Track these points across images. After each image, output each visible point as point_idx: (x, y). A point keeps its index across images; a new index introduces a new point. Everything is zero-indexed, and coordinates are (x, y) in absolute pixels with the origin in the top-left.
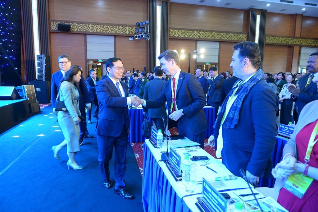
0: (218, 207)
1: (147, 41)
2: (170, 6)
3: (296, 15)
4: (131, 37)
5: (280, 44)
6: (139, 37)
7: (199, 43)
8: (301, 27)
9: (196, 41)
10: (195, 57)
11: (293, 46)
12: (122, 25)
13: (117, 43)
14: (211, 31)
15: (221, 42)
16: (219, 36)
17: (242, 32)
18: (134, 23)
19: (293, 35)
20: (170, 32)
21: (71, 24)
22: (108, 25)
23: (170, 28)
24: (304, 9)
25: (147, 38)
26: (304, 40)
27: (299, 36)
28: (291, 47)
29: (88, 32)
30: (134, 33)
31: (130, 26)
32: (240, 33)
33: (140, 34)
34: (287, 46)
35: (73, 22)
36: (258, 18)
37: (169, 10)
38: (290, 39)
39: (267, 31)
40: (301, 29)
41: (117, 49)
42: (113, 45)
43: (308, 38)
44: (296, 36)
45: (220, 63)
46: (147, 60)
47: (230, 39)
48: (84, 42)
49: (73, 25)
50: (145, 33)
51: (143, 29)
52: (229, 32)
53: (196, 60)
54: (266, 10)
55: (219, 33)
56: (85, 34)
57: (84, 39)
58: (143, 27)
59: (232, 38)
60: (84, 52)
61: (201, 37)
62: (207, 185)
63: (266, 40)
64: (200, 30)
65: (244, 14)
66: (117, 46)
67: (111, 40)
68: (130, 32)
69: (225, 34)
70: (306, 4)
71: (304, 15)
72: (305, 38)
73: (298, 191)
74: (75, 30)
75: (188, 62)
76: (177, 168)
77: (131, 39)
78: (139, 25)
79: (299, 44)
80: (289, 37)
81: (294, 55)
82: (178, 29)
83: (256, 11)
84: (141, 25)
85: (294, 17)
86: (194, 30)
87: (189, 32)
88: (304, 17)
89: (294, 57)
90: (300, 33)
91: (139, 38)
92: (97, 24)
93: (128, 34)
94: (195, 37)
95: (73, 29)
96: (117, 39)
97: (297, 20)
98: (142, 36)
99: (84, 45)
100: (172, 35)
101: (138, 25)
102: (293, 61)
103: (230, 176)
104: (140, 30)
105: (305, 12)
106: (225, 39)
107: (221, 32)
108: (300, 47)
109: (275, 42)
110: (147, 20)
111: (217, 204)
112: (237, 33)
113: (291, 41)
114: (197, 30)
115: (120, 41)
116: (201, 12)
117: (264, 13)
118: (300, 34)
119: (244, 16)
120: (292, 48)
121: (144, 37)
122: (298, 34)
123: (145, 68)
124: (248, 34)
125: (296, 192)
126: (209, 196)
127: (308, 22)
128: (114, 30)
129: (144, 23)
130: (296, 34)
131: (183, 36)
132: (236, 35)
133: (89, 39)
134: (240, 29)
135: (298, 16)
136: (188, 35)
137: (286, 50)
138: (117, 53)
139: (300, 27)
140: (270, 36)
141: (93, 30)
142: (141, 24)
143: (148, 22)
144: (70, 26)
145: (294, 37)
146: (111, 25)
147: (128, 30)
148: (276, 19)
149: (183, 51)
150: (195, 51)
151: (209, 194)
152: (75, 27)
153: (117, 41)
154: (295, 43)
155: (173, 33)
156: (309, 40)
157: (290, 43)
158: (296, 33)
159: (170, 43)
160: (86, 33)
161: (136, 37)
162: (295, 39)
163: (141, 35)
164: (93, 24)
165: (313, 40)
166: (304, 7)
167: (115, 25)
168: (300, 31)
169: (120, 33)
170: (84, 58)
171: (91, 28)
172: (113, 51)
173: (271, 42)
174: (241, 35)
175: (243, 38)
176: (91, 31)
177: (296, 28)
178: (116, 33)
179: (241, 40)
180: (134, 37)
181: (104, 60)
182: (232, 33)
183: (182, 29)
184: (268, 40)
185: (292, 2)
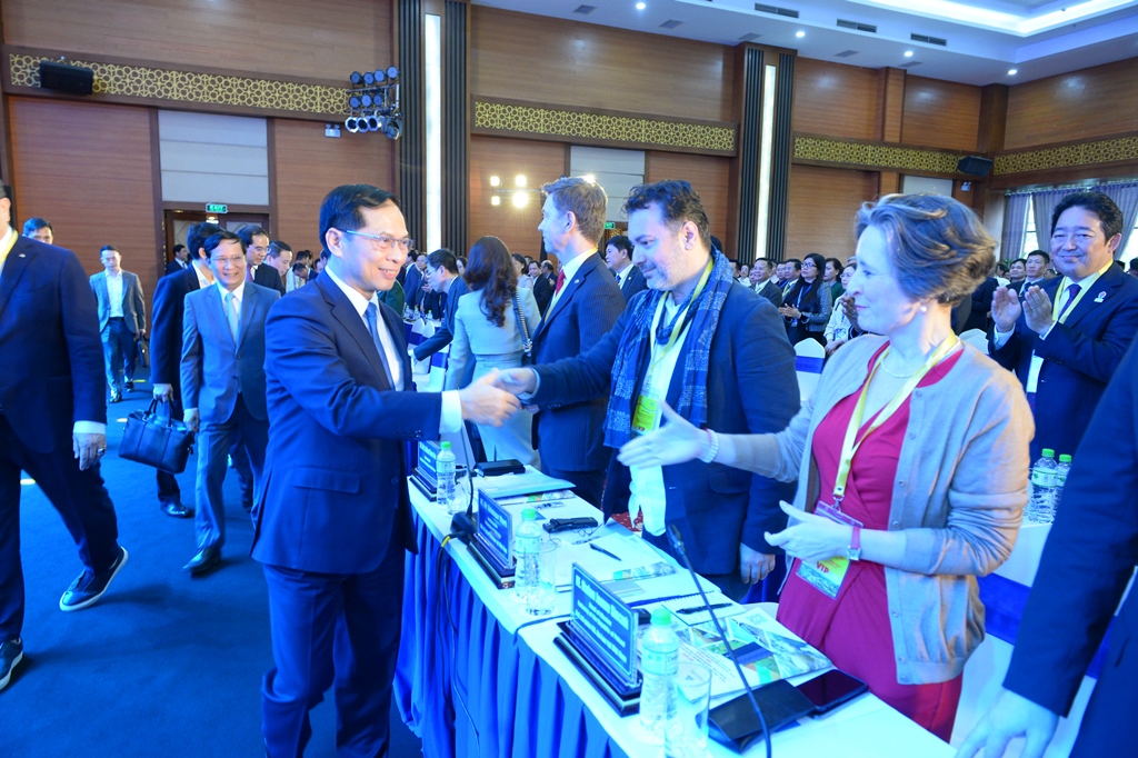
0: (613, 634)
1: (393, 141)
2: (472, 18)
3: (888, 68)
4: (333, 124)
5: (837, 166)
6: (362, 124)
7: (576, 154)
8: (903, 111)
9: (567, 145)
11: (879, 172)
12: (299, 80)
13: (278, 145)
14: (617, 112)
15: (650, 152)
16: (644, 132)
17: (718, 120)
18: (346, 76)
19: (879, 136)
20: (473, 110)
21: (96, 68)
22: (242, 75)
23: (474, 99)
24: (909, 54)
25: (392, 129)
26: (912, 152)
27: (897, 140)
28: (871, 174)
29: (165, 99)
30: (341, 110)
31: (326, 83)
32: (713, 124)
33: (367, 113)
34: (858, 170)
35: (102, 60)
36: (770, 74)
37: (469, 34)
38: (870, 148)
39: (799, 120)
40: (902, 119)
41: (280, 168)
42: (264, 153)
43: (922, 148)
44: (887, 139)
47: (681, 143)
48: (148, 139)
49: (103, 71)
50: (385, 113)
51: (377, 98)
52: (677, 121)
54: (795, 51)
55: (643, 123)
56: (153, 108)
57: (148, 125)
58: (378, 91)
59: (685, 140)
60: (148, 174)
61: (584, 134)
62: (583, 582)
63: (794, 151)
64: (580, 110)
65: (725, 61)
66: (279, 156)
67: (257, 133)
68: (326, 106)
69: (663, 125)
70: (914, 37)
71: (910, 71)
72: (915, 148)
73: (828, 581)
74: (112, 90)
76: (502, 552)
77: (331, 132)
78: (362, 81)
79: (897, 165)
80: (866, 142)
82: (505, 102)
83: (763, 52)
84: (371, 81)
85: (880, 76)
86: (559, 108)
87: (542, 112)
88: (910, 79)
90: (899, 129)
91: (363, 131)
92: (199, 70)
93: (322, 114)
94: (564, 132)
95: (104, 85)
96: (279, 128)
97: (890, 88)
98: (373, 123)
99: (148, 147)
100: (482, 121)
101: (357, 81)
103: (658, 565)
104: (366, 100)
105: (913, 63)
106: (662, 141)
107: (649, 118)
108: (901, 175)
109: (824, 158)
110: (392, 65)
111: (611, 629)
112: (703, 123)
113: (872, 157)
114: (569, 109)
115: (287, 136)
116: (581, 46)
117: (788, 60)
118: (898, 135)
119: (724, 66)
120: (876, 179)
121: (379, 125)
122: (892, 135)
124: (739, 126)
125: (825, 582)
126: (591, 610)
127: (924, 96)
128: (266, 97)
129: (380, 77)
130: (886, 134)
131: (520, 128)
132: (699, 128)
133: (169, 125)
134: (713, 111)
135: (891, 76)
136: (540, 123)
137: (858, 183)
138: (279, 183)
139: (900, 109)
140: (807, 136)
141: (184, 92)
142: (368, 80)
143: (393, 73)
144: (92, 74)
145: (882, 142)
146: (256, 76)
147: (318, 99)
148: (826, 83)
149: (521, 179)
151: (591, 605)
152: (109, 80)
153: (278, 136)
154: (883, 164)
155: (486, 116)
156: (925, 154)
157: (869, 162)
158: (887, 128)
159: (476, 150)
160: (158, 104)
161: (352, 124)
162: (884, 149)
163: (369, 117)
164: (181, 69)
165: (938, 155)
166: (908, 47)
167: (271, 78)
168: (899, 124)
169: (292, 106)
170: (149, 198)
171: (174, 87)
172: (265, 171)
173: (810, 156)
174: (717, 130)
175: (722, 140)
176: (176, 96)
177: (888, 113)
178: (273, 109)
179: (716, 146)
180: (342, 124)
181: (229, 205)
182: (686, 121)
183: (515, 103)
184: (803, 150)
185: (873, 29)
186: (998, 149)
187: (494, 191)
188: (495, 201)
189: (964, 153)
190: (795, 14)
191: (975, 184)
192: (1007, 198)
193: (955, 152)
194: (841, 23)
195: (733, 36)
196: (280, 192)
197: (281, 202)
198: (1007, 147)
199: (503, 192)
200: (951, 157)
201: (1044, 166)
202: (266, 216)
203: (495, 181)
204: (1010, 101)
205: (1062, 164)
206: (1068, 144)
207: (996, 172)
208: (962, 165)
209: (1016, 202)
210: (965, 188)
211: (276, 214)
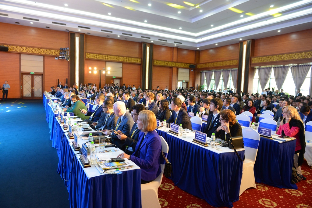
3: (173, 47)
4: (57, 57)
5: (163, 66)
6: (62, 58)
7: (107, 63)
9: (106, 61)
10: (104, 72)
12: (50, 49)
13: (45, 61)
14: (115, 55)
15: (123, 63)
16: (121, 59)
17: (138, 57)
18: (59, 48)
19: (172, 60)
20: (85, 55)
21: (9, 46)
22: (38, 48)
24: (175, 45)
25: (68, 59)
26: (179, 64)
27: (176, 61)
28: (171, 68)
29: (22, 52)
30: (58, 55)
31: (55, 49)
34: (168, 67)
35: (10, 45)
36: (148, 48)
37: (85, 41)
38: (170, 63)
39: (154, 57)
41: (45, 65)
42: (42, 62)
43: (182, 63)
44: (174, 61)
45: (123, 77)
46: (69, 74)
47: (129, 61)
48: (19, 59)
49: (10, 47)
50: (66, 56)
52: (128, 57)
53: (106, 75)
54: (153, 44)
56: (20, 54)
57: (19, 57)
58: (65, 52)
60: (18, 66)
61: (109, 59)
63: (154, 63)
64: (108, 55)
65: (139, 45)
66: (45, 63)
67: (41, 59)
69: (125, 58)
70: (174, 42)
71: (178, 47)
72: (180, 63)
74: (12, 50)
75: (99, 76)
77: (56, 59)
78: (62, 50)
79: (176, 66)
80: (169, 62)
81: (173, 73)
82: (92, 53)
83: (146, 44)
85: (172, 48)
86: (103, 54)
87: (100, 55)
88: (179, 50)
89: (173, 74)
92: (30, 47)
93: (54, 55)
94: (104, 59)
95: (10, 50)
97: (174, 51)
98: (64, 58)
99: (19, 61)
101: (61, 49)
102: (173, 77)
104: (63, 53)
106: (125, 61)
107: (122, 56)
108: (178, 68)
109: (160, 64)
110: (69, 47)
113: (171, 64)
114: (106, 55)
115: (48, 60)
117: (152, 46)
119: (139, 47)
121: (65, 58)
122: (175, 60)
123: (67, 79)
124: (142, 58)
128: (43, 52)
129: (65, 49)
131: (95, 58)
132: (133, 59)
133: (23, 57)
136: (99, 57)
137: (169, 70)
138: (45, 68)
140: (156, 60)
141: (26, 51)
143: (68, 49)
144: (8, 48)
145: (173, 62)
146: (41, 48)
147: (54, 52)
148: (163, 49)
149: (95, 68)
150: (104, 69)
152: (11, 49)
153: (45, 59)
154: (173, 66)
155: (88, 56)
156: (182, 64)
161: (60, 58)
162: (173, 63)
163: (63, 56)
164: (26, 47)
165: (185, 64)
167: (44, 48)
169: (48, 54)
170: (18, 71)
171: (25, 50)
172: (42, 66)
173: (157, 64)
174: (137, 59)
175: (139, 61)
176: (25, 52)
177: (174, 56)
178: (44, 54)
179: (137, 62)
180: (58, 57)
181: (35, 72)
182: (130, 57)
183: (94, 53)
184: (156, 63)
185: (166, 41)
186: (198, 63)
187: (90, 70)
188: (90, 72)
189: (191, 64)
190: (150, 38)
191: (194, 70)
192: (201, 73)
193: (189, 64)
194: (159, 40)
195: (140, 41)
196: (45, 70)
197: (46, 72)
198: (200, 63)
199: (92, 70)
200: (188, 64)
201: (205, 67)
202: (42, 75)
203: (90, 68)
204: (200, 53)
205: (207, 67)
206: (208, 63)
207: (198, 68)
208: (190, 66)
209: (203, 74)
210: (192, 71)
211: (45, 74)
